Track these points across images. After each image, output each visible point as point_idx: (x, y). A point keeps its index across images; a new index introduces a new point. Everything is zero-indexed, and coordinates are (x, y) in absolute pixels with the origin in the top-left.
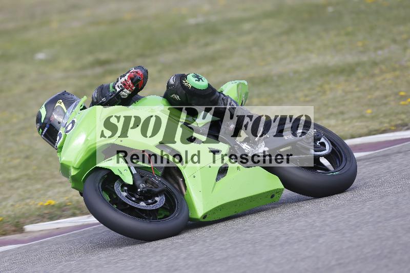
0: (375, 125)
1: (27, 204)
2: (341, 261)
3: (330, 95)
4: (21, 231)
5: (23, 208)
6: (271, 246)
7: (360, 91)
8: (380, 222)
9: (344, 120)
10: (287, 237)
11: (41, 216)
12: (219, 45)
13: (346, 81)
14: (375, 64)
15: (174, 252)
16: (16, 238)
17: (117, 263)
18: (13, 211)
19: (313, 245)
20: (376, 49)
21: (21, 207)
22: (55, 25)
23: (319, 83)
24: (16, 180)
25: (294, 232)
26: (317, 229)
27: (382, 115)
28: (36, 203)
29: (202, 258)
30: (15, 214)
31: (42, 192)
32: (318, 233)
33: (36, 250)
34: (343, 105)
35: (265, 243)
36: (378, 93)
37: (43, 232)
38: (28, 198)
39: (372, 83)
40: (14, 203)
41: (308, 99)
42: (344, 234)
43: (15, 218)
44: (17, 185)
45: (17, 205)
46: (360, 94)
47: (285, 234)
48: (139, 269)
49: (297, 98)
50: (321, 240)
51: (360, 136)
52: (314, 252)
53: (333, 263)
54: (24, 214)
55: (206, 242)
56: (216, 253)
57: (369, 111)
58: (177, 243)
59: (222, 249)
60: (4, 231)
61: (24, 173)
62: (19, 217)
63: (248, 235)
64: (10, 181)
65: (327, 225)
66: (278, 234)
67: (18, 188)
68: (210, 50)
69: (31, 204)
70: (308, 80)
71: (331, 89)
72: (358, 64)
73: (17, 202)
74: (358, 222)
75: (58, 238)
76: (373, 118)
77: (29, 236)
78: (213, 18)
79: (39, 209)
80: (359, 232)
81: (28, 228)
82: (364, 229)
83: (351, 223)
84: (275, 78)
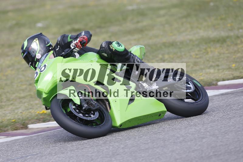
0: (237, 74)
1: (30, 112)
2: (216, 153)
3: (210, 55)
4: (26, 128)
5: (28, 114)
6: (174, 142)
7: (228, 53)
8: (239, 131)
9: (219, 70)
10: (184, 138)
11: (38, 119)
12: (145, 22)
13: (221, 47)
14: (238, 37)
15: (117, 144)
16: (23, 132)
17: (83, 149)
18: (21, 116)
19: (200, 143)
20: (239, 29)
21: (26, 114)
22: (48, 7)
23: (204, 47)
24: (24, 98)
25: (188, 135)
26: (202, 133)
27: (241, 68)
28: (35, 112)
29: (133, 148)
30: (23, 118)
31: (39, 105)
32: (202, 136)
33: (35, 139)
34: (219, 61)
35: (171, 141)
36: (239, 55)
37: (38, 129)
38: (31, 109)
39: (236, 48)
40: (22, 111)
41: (197, 56)
42: (218, 137)
43: (23, 120)
44: (24, 100)
45: (24, 113)
46: (229, 55)
47: (182, 136)
48: (96, 153)
49: (191, 56)
50: (204, 140)
51: (228, 80)
52: (200, 147)
53: (211, 154)
54: (28, 118)
55: (136, 139)
56: (142, 145)
57: (234, 65)
58: (119, 138)
59: (145, 143)
60: (16, 128)
61: (29, 93)
62: (25, 120)
63: (161, 136)
64: (20, 98)
65: (208, 132)
66: (179, 135)
67: (25, 103)
68: (140, 25)
69: (32, 112)
70: (198, 45)
71: (211, 51)
72: (228, 37)
73: (24, 110)
74: (226, 130)
75: (48, 133)
76: (236, 69)
77: (30, 131)
78: (142, 7)
79: (37, 115)
80: (227, 136)
81: (30, 126)
82: (230, 135)
83: (222, 131)
84: (178, 44)
